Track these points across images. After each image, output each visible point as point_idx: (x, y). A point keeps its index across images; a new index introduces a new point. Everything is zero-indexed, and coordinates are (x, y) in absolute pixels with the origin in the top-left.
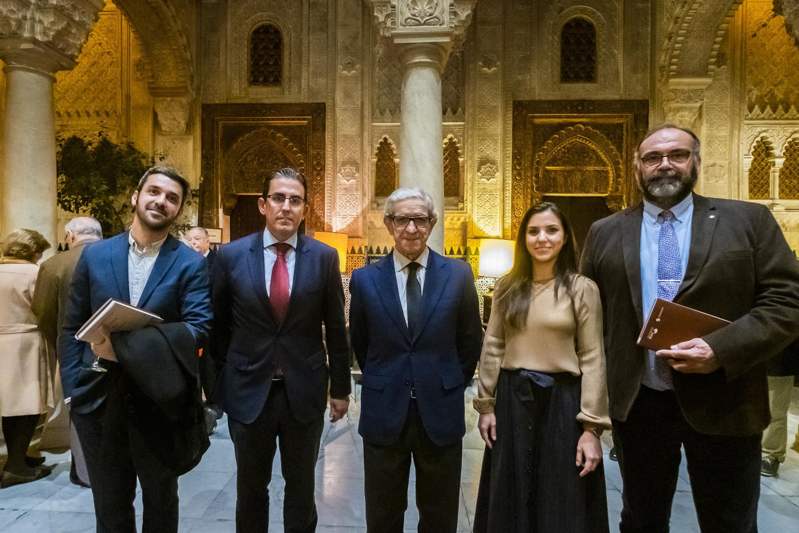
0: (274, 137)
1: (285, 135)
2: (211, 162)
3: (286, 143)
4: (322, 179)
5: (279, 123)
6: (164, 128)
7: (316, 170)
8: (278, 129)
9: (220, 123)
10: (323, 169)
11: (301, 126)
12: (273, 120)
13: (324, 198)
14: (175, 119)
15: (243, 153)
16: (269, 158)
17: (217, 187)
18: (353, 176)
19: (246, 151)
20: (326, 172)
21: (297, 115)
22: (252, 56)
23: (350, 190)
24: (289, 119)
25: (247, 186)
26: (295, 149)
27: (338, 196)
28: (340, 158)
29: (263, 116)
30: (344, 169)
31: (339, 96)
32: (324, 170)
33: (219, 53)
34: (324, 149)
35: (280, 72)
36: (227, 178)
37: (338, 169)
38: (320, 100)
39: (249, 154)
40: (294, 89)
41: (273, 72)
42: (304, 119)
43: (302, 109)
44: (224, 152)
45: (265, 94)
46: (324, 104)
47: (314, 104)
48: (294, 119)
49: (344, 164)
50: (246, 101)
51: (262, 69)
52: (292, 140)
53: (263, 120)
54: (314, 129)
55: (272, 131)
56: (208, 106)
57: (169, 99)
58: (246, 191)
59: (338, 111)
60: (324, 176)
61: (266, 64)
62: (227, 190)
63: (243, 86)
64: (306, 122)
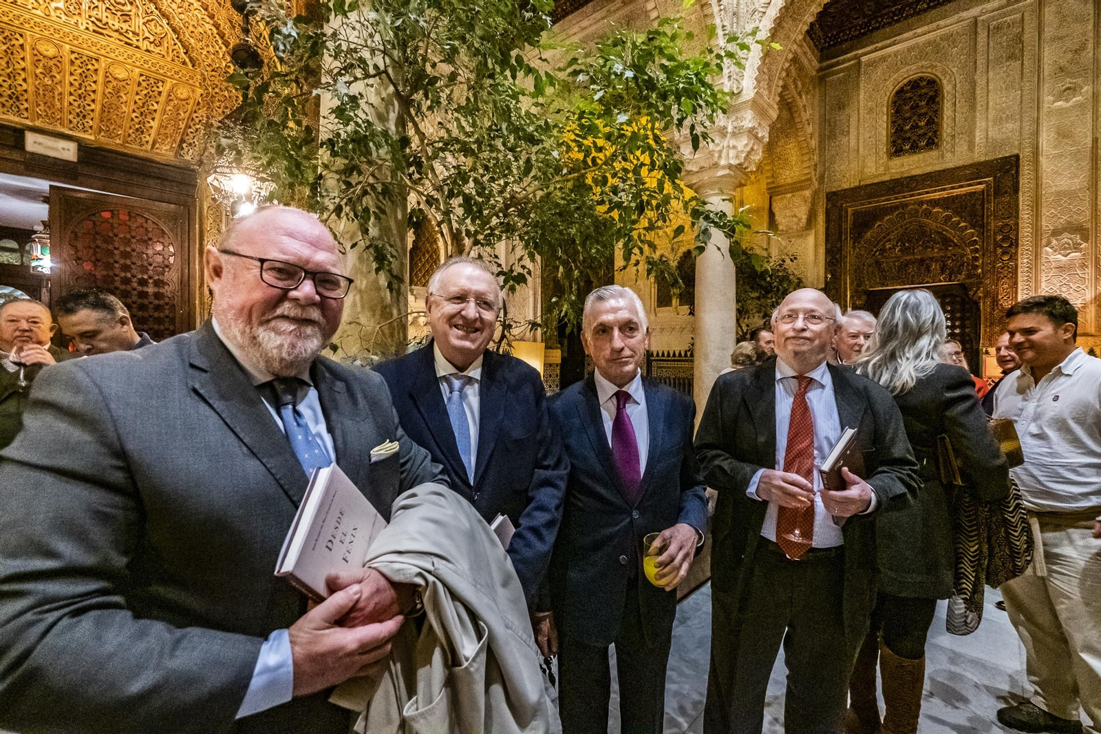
0: (928, 214)
1: (946, 208)
2: (838, 257)
3: (948, 218)
4: (1014, 257)
5: (937, 195)
6: (780, 228)
7: (1001, 247)
8: (935, 203)
9: (850, 210)
10: (1015, 243)
11: (972, 194)
12: (928, 193)
13: (1016, 283)
14: (795, 216)
15: (881, 240)
16: (918, 241)
17: (846, 283)
18: (1076, 248)
19: (884, 237)
20: (1020, 248)
21: (968, 180)
22: (894, 122)
23: (1070, 269)
24: (953, 188)
25: (885, 279)
26: (963, 224)
27: (1044, 279)
28: (1046, 224)
29: (912, 190)
30: (1057, 240)
31: (1046, 140)
32: (1017, 245)
33: (849, 132)
34: (1017, 217)
35: (936, 133)
36: (858, 272)
37: (1044, 242)
38: (1006, 153)
39: (889, 240)
40: (962, 148)
41: (925, 134)
42: (980, 183)
43: (976, 171)
44: (854, 243)
45: (915, 164)
46: (1017, 157)
47: (997, 160)
48: (961, 187)
49: (1056, 233)
50: (887, 178)
51: (908, 135)
52: (956, 213)
53: (912, 196)
54: (998, 192)
55: (925, 206)
56: (834, 193)
57: (789, 195)
58: (883, 285)
59: (1043, 160)
60: (1016, 253)
61: (915, 127)
62: (858, 285)
63: (882, 161)
64: (982, 187)
